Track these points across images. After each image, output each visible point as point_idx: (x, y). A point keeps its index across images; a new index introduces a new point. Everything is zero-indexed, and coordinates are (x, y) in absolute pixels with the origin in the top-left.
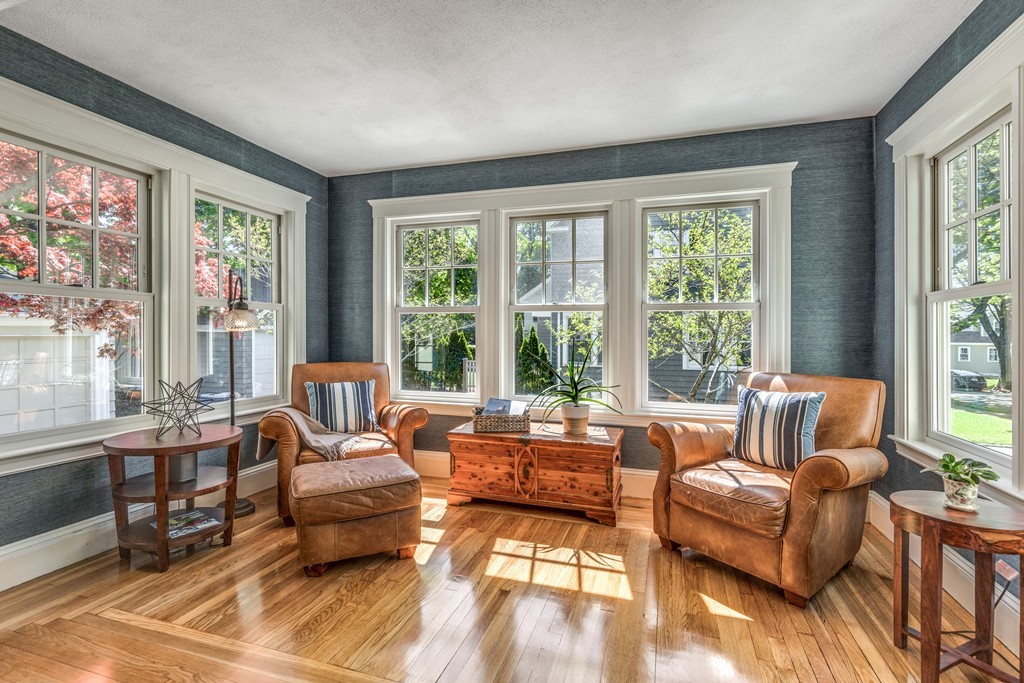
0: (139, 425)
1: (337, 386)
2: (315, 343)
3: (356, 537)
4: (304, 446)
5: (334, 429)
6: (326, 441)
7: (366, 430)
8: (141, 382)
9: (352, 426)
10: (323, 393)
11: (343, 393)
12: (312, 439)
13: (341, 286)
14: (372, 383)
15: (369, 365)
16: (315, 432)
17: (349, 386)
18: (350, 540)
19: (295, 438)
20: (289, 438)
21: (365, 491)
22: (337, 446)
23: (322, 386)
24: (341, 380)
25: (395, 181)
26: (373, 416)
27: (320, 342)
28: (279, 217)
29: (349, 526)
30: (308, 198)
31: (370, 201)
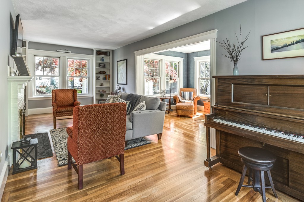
0: (158, 96)
1: (186, 92)
2: (184, 84)
3: (184, 112)
4: (180, 101)
5: (185, 99)
6: (183, 101)
7: (191, 100)
8: (158, 91)
9: (188, 99)
10: (184, 93)
11: (187, 94)
12: (181, 100)
13: (189, 74)
14: (193, 92)
15: (194, 89)
16: (182, 99)
17: (188, 92)
18: (183, 113)
19: (178, 100)
20: (177, 99)
21: (185, 106)
22: (184, 101)
23: (184, 92)
24: (187, 91)
25: (199, 53)
26: (192, 98)
27: (186, 84)
28: (178, 62)
29: (183, 111)
30: (183, 58)
31: (194, 58)
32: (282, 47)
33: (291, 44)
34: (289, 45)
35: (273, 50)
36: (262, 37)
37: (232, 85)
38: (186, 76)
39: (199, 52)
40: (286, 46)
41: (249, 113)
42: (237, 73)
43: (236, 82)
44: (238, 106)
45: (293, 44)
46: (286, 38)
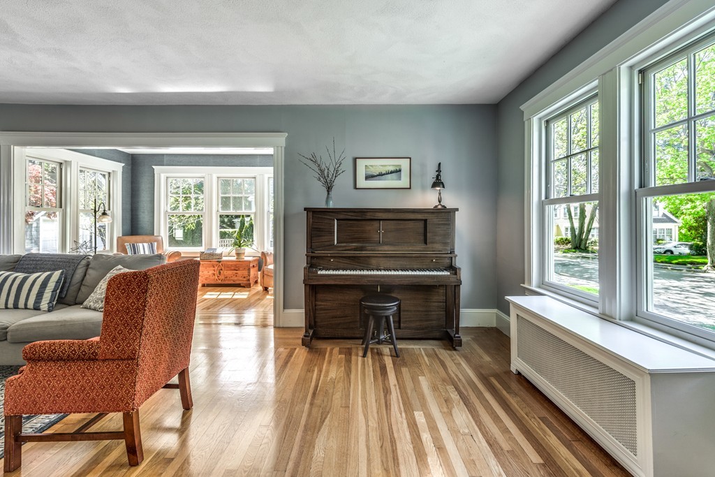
1: (140, 245)
2: (125, 228)
11: (143, 247)
13: (138, 202)
14: (156, 244)
15: (153, 236)
17: (145, 245)
23: (133, 245)
24: (141, 242)
25: (166, 158)
28: (109, 173)
30: (123, 165)
31: (154, 167)
32: (377, 175)
33: (387, 174)
34: (384, 174)
35: (368, 177)
36: (355, 160)
37: (336, 221)
38: (129, 207)
39: (167, 154)
40: (381, 174)
41: (361, 255)
42: (331, 205)
43: (341, 217)
44: (344, 249)
45: (388, 173)
46: (382, 166)
